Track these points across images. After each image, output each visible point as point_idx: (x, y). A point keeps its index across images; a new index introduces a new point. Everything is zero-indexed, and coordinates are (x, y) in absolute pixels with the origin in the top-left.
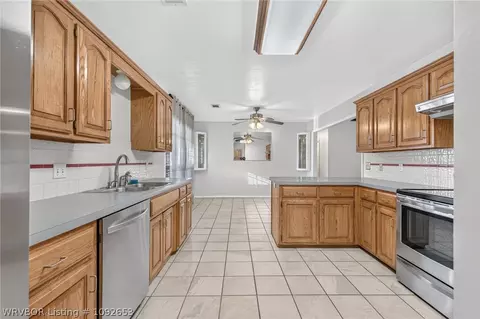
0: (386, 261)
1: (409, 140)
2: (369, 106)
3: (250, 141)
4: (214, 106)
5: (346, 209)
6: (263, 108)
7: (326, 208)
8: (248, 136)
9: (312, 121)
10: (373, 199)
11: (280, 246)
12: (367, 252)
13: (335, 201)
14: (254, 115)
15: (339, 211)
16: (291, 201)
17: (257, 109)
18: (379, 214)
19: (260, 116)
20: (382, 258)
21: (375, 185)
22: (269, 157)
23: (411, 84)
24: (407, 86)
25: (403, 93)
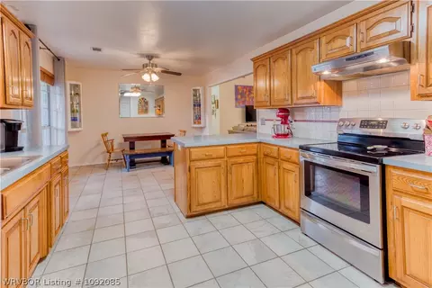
0: (290, 214)
1: (303, 98)
2: (265, 63)
4: (94, 49)
5: (251, 167)
6: (157, 57)
7: (233, 167)
10: (275, 155)
11: (188, 217)
12: (270, 207)
13: (241, 160)
14: (147, 65)
15: (245, 169)
16: (199, 164)
17: (150, 57)
18: (282, 170)
19: (154, 65)
20: (286, 212)
23: (304, 47)
24: (300, 48)
25: (297, 54)
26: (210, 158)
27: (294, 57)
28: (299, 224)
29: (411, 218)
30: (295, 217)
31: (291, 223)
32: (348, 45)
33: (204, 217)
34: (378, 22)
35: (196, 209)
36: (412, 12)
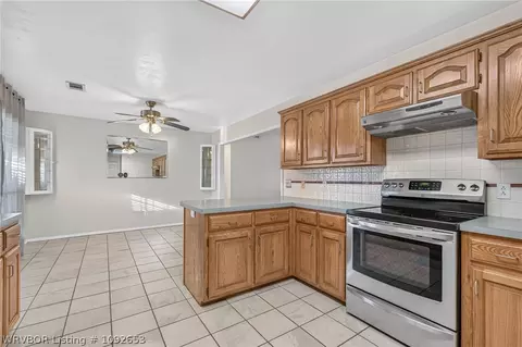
0: (331, 291)
1: (344, 156)
2: (297, 117)
3: (132, 152)
4: (73, 86)
5: (281, 236)
7: (262, 238)
8: (129, 145)
9: (219, 131)
10: (313, 221)
11: (203, 304)
12: (304, 282)
13: (271, 228)
14: (147, 112)
15: (275, 239)
17: (152, 104)
18: (321, 238)
19: (157, 114)
21: (314, 205)
22: (158, 173)
23: (347, 97)
24: (341, 99)
25: (337, 107)
26: (234, 227)
27: (334, 109)
28: (344, 304)
29: (495, 295)
30: (339, 294)
31: (334, 302)
32: (402, 96)
33: (225, 302)
34: (439, 71)
35: (214, 293)
36: (480, 60)
